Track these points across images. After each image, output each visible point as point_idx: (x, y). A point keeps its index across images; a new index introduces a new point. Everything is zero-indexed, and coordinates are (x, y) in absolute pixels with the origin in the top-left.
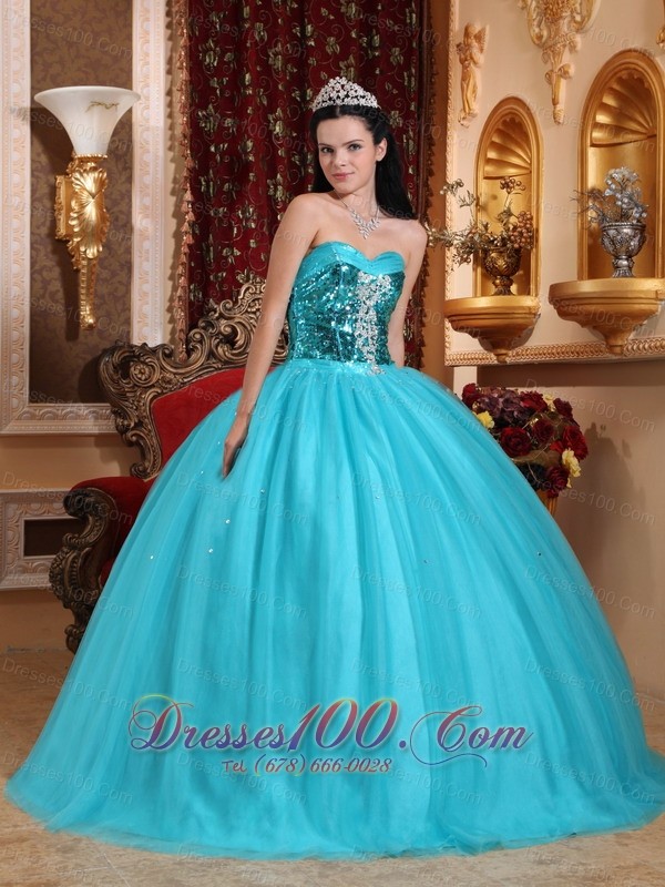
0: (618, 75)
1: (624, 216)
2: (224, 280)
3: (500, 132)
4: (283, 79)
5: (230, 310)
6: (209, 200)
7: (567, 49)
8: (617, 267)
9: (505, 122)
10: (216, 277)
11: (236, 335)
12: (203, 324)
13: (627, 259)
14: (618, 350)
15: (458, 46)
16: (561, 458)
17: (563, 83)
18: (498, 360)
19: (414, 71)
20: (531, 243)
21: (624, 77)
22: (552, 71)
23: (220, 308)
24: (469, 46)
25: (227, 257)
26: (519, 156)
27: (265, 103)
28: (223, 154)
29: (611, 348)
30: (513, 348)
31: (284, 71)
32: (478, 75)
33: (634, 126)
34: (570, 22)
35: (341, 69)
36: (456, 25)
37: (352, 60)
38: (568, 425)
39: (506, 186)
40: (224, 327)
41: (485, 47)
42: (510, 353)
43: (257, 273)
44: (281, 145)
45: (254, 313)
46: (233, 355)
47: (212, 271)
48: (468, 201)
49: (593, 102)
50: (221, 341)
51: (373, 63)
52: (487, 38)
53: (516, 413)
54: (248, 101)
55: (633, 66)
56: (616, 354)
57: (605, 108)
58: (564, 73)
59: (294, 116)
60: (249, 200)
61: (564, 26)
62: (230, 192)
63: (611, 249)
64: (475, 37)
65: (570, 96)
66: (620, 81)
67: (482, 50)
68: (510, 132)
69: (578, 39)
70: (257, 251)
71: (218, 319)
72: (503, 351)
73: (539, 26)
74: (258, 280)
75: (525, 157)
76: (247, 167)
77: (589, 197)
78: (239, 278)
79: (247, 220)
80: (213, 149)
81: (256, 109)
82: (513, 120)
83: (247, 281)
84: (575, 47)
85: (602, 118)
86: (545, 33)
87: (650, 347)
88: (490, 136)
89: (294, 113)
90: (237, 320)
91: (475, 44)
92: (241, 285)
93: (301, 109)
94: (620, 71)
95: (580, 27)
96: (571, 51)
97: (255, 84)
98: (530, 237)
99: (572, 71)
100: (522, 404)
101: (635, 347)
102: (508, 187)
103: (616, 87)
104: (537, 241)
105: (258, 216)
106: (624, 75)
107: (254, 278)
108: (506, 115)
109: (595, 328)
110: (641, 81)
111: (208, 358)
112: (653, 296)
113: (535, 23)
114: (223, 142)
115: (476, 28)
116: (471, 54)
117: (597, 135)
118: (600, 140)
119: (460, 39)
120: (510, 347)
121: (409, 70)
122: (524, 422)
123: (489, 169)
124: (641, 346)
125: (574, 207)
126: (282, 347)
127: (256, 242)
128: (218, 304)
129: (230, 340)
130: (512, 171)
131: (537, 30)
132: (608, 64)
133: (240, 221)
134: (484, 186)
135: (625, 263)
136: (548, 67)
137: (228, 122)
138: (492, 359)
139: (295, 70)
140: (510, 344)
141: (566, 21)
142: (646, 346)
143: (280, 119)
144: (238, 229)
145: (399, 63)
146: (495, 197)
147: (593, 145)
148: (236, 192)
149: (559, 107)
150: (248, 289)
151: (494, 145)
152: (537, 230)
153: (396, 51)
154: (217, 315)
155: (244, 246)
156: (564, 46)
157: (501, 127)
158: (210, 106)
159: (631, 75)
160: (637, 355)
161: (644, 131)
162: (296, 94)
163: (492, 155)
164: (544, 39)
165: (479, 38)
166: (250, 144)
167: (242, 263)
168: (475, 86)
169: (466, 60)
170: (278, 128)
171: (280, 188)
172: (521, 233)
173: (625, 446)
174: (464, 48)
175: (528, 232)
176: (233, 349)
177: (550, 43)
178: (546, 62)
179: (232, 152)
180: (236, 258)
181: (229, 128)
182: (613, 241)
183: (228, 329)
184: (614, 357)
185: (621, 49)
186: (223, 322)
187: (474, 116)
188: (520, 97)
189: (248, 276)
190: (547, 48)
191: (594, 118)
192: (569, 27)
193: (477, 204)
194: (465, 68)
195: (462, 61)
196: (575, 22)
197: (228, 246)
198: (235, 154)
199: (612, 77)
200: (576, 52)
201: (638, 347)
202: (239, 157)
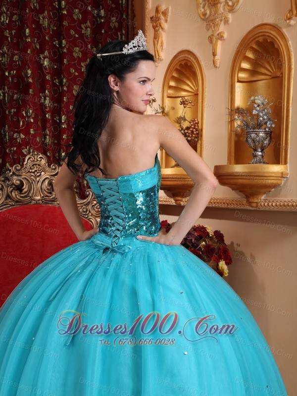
0: (257, 40)
1: (259, 126)
2: (15, 152)
3: (177, 71)
4: (48, 33)
5: (19, 170)
6: (5, 104)
7: (223, 22)
8: (255, 156)
9: (181, 65)
10: (10, 150)
11: (23, 186)
12: (3, 179)
13: (261, 151)
14: (254, 205)
15: (152, 18)
16: (218, 265)
17: (219, 43)
18: (176, 203)
19: (124, 32)
20: (197, 137)
21: (260, 41)
22: (213, 35)
23: (13, 169)
24: (158, 19)
25: (17, 138)
26: (188, 85)
27: (38, 47)
28: (13, 77)
29: (250, 203)
30: (186, 197)
31: (49, 29)
32: (164, 36)
33: (263, 71)
34: (225, 5)
35: (82, 29)
36: (150, 6)
37: (88, 23)
38: (221, 245)
39: (183, 103)
40: (15, 180)
41: (169, 19)
42: (184, 199)
43: (35, 149)
44: (48, 73)
45: (34, 173)
46: (21, 197)
47: (8, 147)
48: (159, 111)
49: (239, 55)
50: (14, 189)
51: (101, 26)
52: (170, 14)
53: (193, 240)
54: (28, 45)
55: (268, 34)
56: (252, 207)
57: (247, 59)
58: (220, 37)
59: (55, 55)
60: (29, 105)
61: (221, 8)
62: (18, 99)
63: (252, 145)
64: (162, 13)
65: (224, 51)
66: (258, 43)
67: (166, 21)
68: (183, 71)
69: (230, 16)
70: (34, 136)
71: (11, 176)
72: (179, 198)
73: (204, 7)
74: (36, 153)
75: (191, 86)
76: (28, 85)
77: (236, 112)
78: (24, 151)
79: (29, 117)
80: (7, 74)
81: (33, 51)
82: (186, 64)
83: (29, 153)
84: (228, 21)
85: (245, 65)
86: (208, 12)
87: (276, 205)
88: (171, 72)
89: (55, 54)
90: (23, 177)
91: (162, 17)
92: (25, 156)
93: (59, 52)
94: (259, 37)
95: (232, 9)
96: (225, 24)
97: (32, 35)
98: (197, 134)
99: (225, 36)
100: (196, 234)
101: (266, 204)
102: (184, 104)
103: (255, 46)
104: (201, 136)
105: (35, 116)
106: (261, 39)
107: (33, 152)
108: (182, 60)
109: (240, 191)
110: (272, 44)
111: (6, 199)
112: (280, 175)
113: (202, 6)
114: (13, 70)
115: (163, 8)
116: (160, 23)
117: (242, 75)
118: (243, 78)
119: (153, 14)
120: (183, 196)
121: (121, 31)
122: (198, 245)
123: (171, 92)
124: (270, 204)
125: (226, 118)
126: (50, 193)
127: (34, 130)
128: (12, 166)
129: (19, 188)
130: (184, 94)
131: (203, 10)
132: (250, 32)
133: (23, 117)
134: (168, 102)
135: (260, 153)
136: (210, 33)
137: (16, 58)
138: (172, 202)
139: (55, 28)
140: (183, 195)
141: (222, 5)
142: (274, 204)
143: (47, 57)
144: (23, 122)
145: (115, 26)
146: (173, 108)
147: (239, 81)
148: (21, 100)
149: (217, 57)
150: (29, 158)
151: (173, 78)
152: (202, 130)
153: (114, 19)
154: (11, 173)
155: (27, 133)
156: (221, 20)
157: (178, 68)
158: (5, 48)
159: (265, 40)
160: (267, 209)
161: (269, 74)
162: (56, 43)
163: (172, 84)
164: (207, 16)
165: (165, 13)
166: (29, 72)
167: (25, 143)
168: (162, 43)
169: (157, 27)
170: (46, 63)
171: (48, 98)
172: (192, 132)
173: (252, 257)
174: (155, 20)
175: (196, 130)
176: (21, 193)
177: (212, 18)
178: (208, 30)
179: (18, 75)
180: (22, 140)
181: (17, 61)
182: (254, 141)
183: (18, 182)
184: (251, 208)
185: (260, 23)
186: (15, 177)
187: (161, 60)
188: (191, 50)
189: (29, 150)
190: (209, 21)
191: (240, 65)
192: (224, 9)
193: (163, 112)
194: (156, 31)
195: (154, 27)
196: (229, 6)
197: (17, 132)
198: (20, 77)
199: (252, 41)
200: (228, 24)
201: (268, 205)
202: (23, 79)
